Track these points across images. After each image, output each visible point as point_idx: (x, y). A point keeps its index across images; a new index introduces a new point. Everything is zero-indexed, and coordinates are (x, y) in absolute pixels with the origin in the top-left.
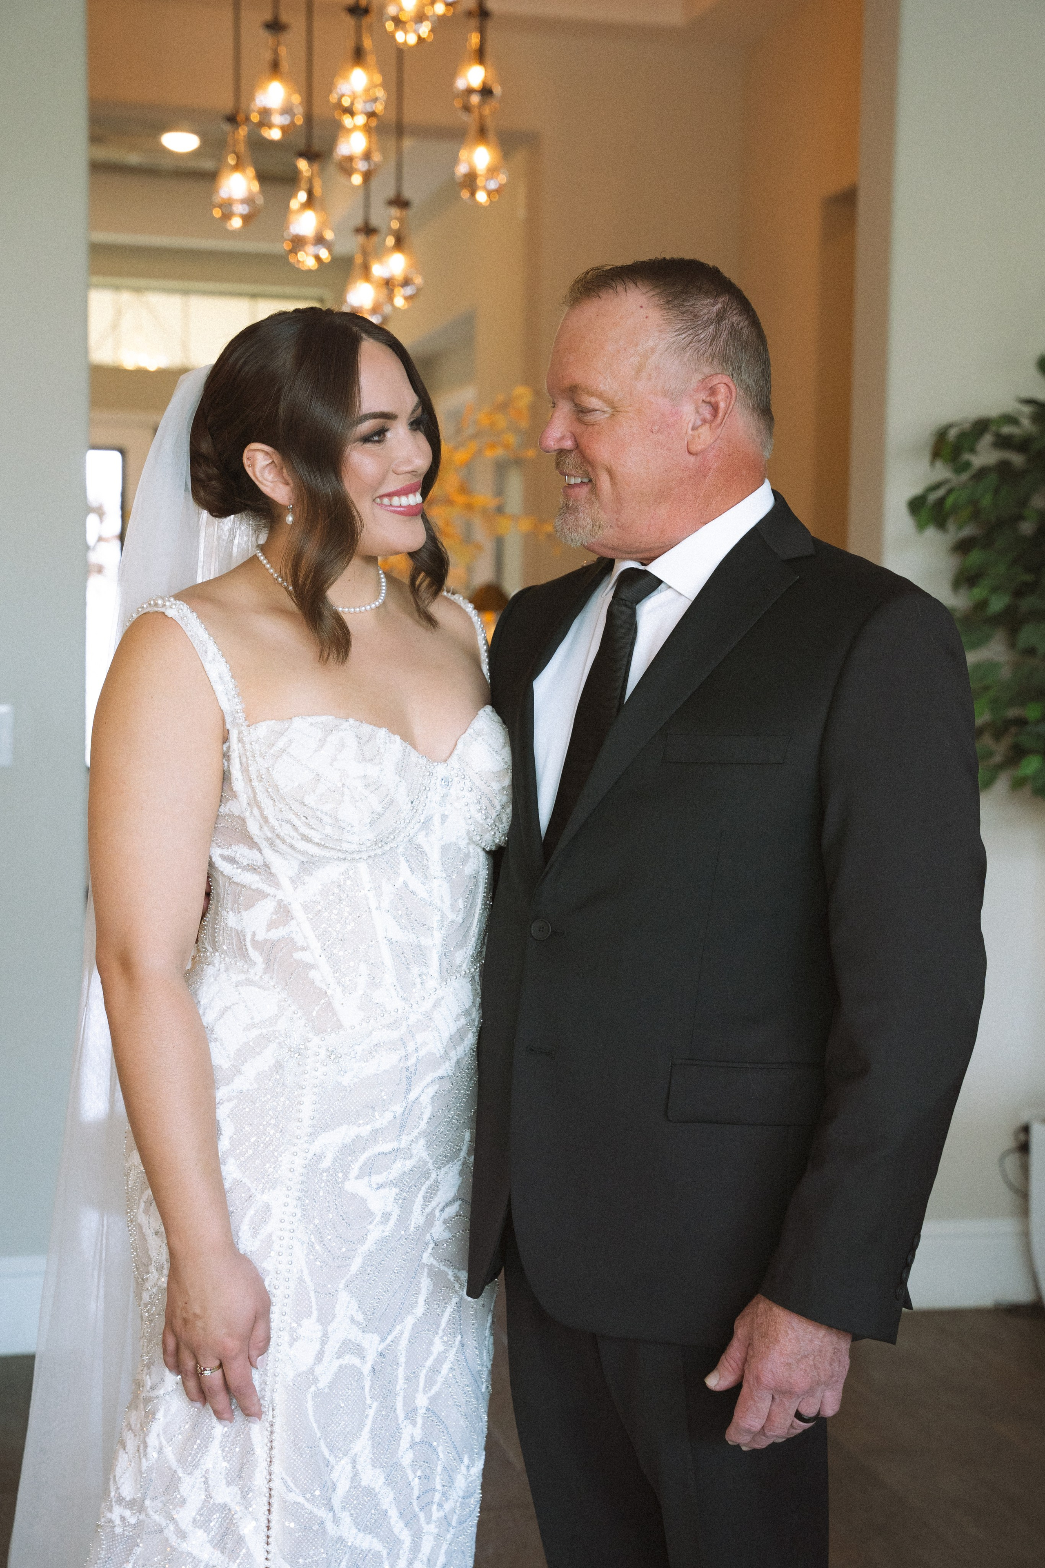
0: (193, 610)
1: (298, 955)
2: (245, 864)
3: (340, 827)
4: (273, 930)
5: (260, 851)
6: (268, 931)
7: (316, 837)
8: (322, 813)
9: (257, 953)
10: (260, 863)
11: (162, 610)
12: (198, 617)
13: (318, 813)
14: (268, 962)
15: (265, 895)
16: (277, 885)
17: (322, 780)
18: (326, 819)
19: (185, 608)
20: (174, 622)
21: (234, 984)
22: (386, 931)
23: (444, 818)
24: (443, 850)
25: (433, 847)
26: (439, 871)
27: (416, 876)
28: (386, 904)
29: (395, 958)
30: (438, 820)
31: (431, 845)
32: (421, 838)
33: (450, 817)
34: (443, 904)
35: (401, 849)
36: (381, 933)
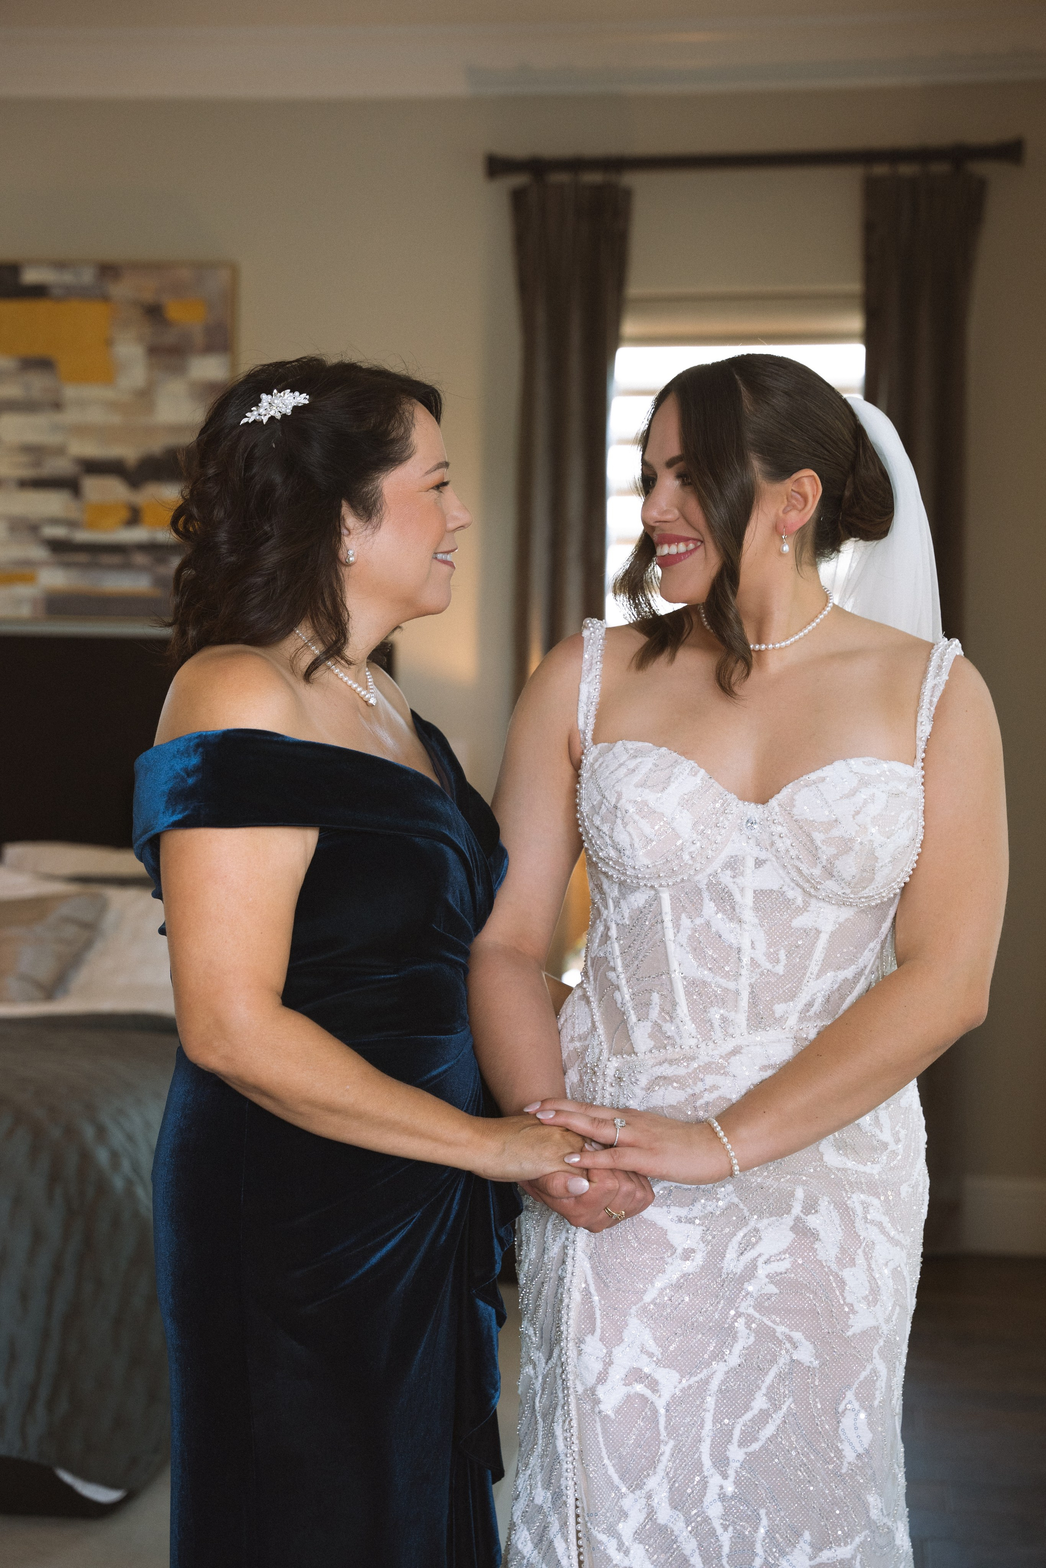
16: (606, 905)
22: (680, 964)
23: (759, 863)
24: (756, 895)
25: (742, 890)
26: (748, 915)
27: (720, 915)
28: (683, 938)
29: (688, 994)
30: (750, 862)
31: (738, 887)
32: (726, 878)
33: (768, 863)
34: (753, 951)
35: (703, 886)
36: (674, 965)
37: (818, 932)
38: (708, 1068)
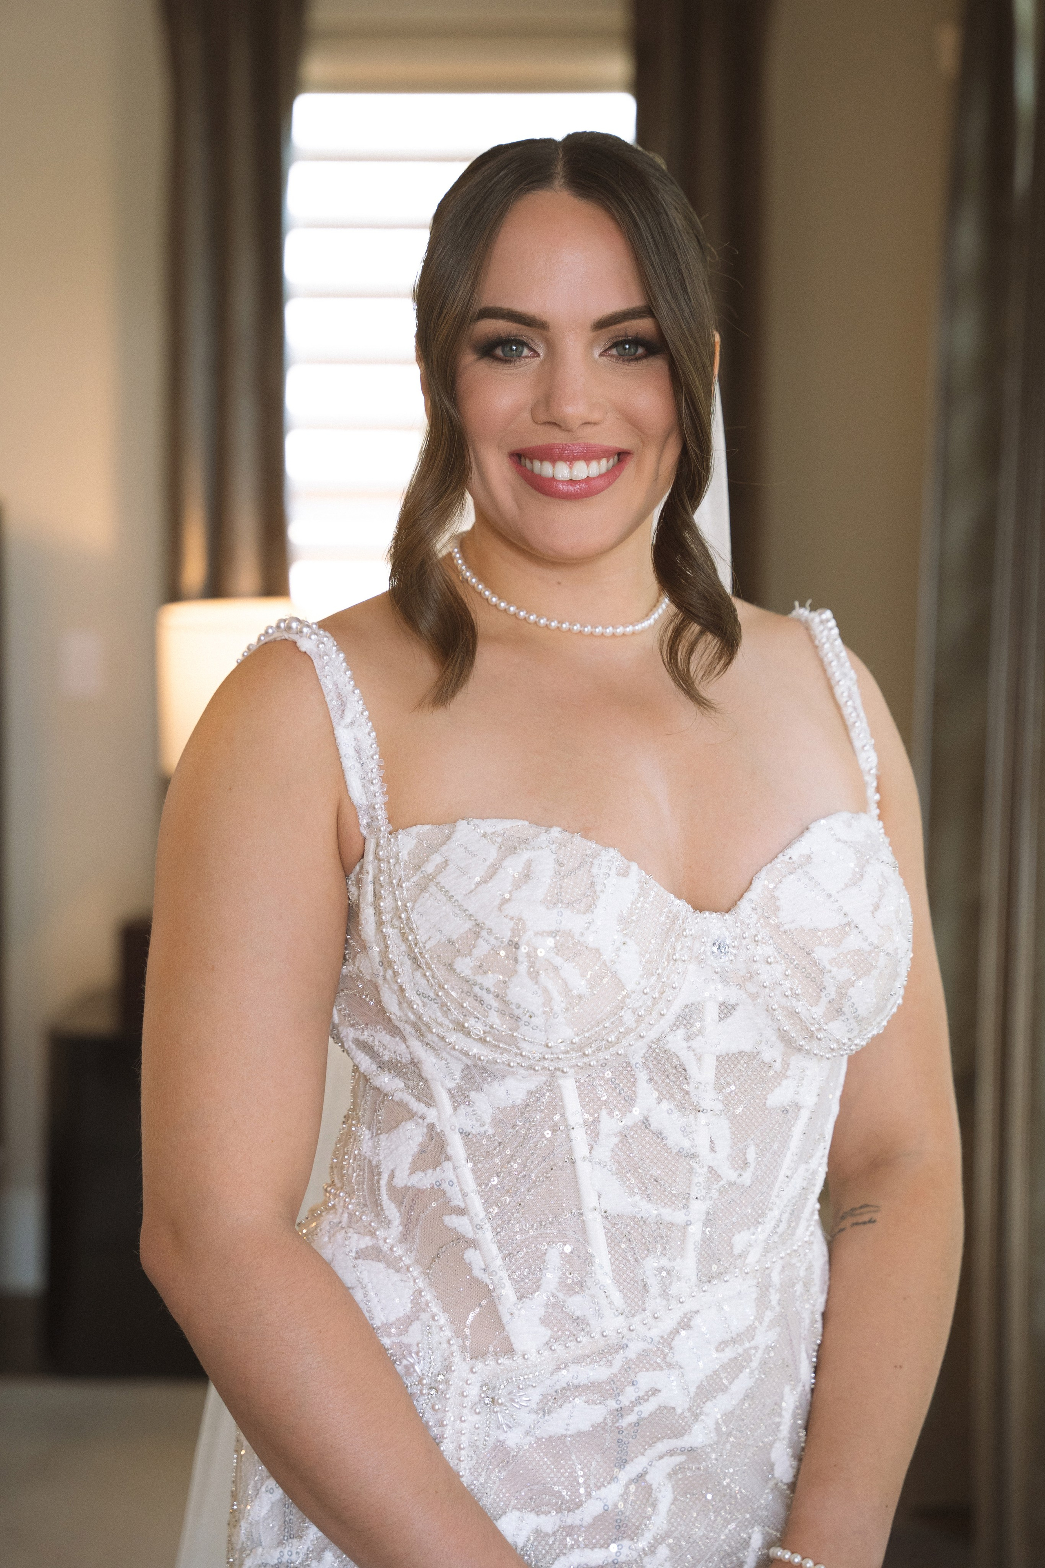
0: (341, 648)
1: (453, 1221)
2: (386, 1058)
3: (512, 1016)
4: (420, 1174)
5: (404, 1039)
6: (413, 1171)
7: (478, 1028)
8: (481, 988)
9: (393, 1206)
10: (406, 1058)
11: (294, 637)
12: (346, 660)
13: (476, 989)
14: (408, 1224)
15: (412, 1115)
16: (428, 1099)
17: (484, 933)
18: (489, 999)
19: (329, 643)
20: (310, 663)
21: (353, 1254)
22: (599, 1197)
23: (726, 1010)
24: (720, 1062)
25: (699, 1058)
26: (709, 1099)
27: (665, 1105)
28: (603, 1152)
29: (612, 1241)
30: (711, 1012)
31: (695, 1055)
32: (676, 1042)
33: (740, 1008)
34: (713, 1155)
35: (637, 1059)
36: (590, 1200)
37: (798, 1107)
38: (645, 1361)
